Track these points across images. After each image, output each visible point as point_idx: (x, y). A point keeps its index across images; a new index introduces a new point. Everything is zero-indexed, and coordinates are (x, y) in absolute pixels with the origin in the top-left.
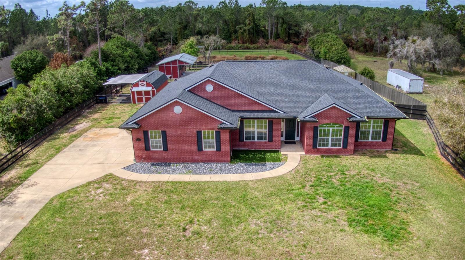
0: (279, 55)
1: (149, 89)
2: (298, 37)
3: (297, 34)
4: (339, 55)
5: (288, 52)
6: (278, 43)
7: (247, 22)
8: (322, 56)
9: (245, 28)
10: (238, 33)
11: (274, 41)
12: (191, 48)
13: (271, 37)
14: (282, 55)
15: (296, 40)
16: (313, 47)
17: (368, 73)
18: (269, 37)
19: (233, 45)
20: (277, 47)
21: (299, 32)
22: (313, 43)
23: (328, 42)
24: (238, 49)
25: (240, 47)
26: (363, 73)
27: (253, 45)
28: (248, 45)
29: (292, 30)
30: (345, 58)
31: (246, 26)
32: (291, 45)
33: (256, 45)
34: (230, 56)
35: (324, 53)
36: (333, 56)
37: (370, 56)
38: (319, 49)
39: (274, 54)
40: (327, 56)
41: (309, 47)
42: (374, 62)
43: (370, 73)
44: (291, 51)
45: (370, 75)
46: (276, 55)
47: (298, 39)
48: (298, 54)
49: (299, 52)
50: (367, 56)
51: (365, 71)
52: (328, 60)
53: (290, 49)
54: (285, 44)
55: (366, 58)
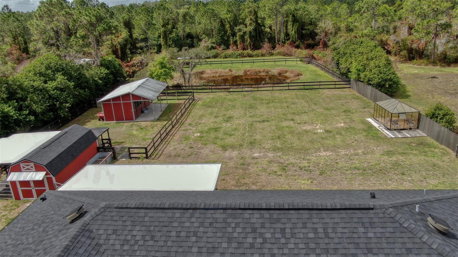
0: (290, 66)
1: (40, 176)
2: (314, 39)
3: (313, 35)
4: (382, 75)
5: (301, 61)
6: (287, 48)
7: (248, 22)
8: (353, 76)
9: (245, 29)
10: (236, 37)
11: (282, 46)
12: (162, 67)
14: (294, 66)
15: (311, 41)
16: (338, 60)
17: (444, 115)
18: (276, 40)
19: (229, 52)
20: (287, 54)
21: (314, 32)
23: (362, 53)
24: (237, 58)
25: (240, 55)
26: (434, 114)
27: (256, 52)
28: (249, 51)
29: (306, 29)
30: (391, 80)
31: (246, 27)
32: (305, 52)
33: (260, 51)
34: (223, 70)
35: (357, 71)
36: (372, 76)
37: (419, 65)
38: (348, 63)
39: (282, 65)
40: (362, 75)
41: (333, 60)
42: (432, 77)
43: (447, 115)
44: (305, 60)
45: (449, 119)
46: (285, 67)
47: (314, 41)
48: (315, 65)
49: (316, 63)
50: (414, 65)
51: (437, 112)
52: (362, 82)
53: (304, 57)
54: (296, 49)
55: (414, 69)
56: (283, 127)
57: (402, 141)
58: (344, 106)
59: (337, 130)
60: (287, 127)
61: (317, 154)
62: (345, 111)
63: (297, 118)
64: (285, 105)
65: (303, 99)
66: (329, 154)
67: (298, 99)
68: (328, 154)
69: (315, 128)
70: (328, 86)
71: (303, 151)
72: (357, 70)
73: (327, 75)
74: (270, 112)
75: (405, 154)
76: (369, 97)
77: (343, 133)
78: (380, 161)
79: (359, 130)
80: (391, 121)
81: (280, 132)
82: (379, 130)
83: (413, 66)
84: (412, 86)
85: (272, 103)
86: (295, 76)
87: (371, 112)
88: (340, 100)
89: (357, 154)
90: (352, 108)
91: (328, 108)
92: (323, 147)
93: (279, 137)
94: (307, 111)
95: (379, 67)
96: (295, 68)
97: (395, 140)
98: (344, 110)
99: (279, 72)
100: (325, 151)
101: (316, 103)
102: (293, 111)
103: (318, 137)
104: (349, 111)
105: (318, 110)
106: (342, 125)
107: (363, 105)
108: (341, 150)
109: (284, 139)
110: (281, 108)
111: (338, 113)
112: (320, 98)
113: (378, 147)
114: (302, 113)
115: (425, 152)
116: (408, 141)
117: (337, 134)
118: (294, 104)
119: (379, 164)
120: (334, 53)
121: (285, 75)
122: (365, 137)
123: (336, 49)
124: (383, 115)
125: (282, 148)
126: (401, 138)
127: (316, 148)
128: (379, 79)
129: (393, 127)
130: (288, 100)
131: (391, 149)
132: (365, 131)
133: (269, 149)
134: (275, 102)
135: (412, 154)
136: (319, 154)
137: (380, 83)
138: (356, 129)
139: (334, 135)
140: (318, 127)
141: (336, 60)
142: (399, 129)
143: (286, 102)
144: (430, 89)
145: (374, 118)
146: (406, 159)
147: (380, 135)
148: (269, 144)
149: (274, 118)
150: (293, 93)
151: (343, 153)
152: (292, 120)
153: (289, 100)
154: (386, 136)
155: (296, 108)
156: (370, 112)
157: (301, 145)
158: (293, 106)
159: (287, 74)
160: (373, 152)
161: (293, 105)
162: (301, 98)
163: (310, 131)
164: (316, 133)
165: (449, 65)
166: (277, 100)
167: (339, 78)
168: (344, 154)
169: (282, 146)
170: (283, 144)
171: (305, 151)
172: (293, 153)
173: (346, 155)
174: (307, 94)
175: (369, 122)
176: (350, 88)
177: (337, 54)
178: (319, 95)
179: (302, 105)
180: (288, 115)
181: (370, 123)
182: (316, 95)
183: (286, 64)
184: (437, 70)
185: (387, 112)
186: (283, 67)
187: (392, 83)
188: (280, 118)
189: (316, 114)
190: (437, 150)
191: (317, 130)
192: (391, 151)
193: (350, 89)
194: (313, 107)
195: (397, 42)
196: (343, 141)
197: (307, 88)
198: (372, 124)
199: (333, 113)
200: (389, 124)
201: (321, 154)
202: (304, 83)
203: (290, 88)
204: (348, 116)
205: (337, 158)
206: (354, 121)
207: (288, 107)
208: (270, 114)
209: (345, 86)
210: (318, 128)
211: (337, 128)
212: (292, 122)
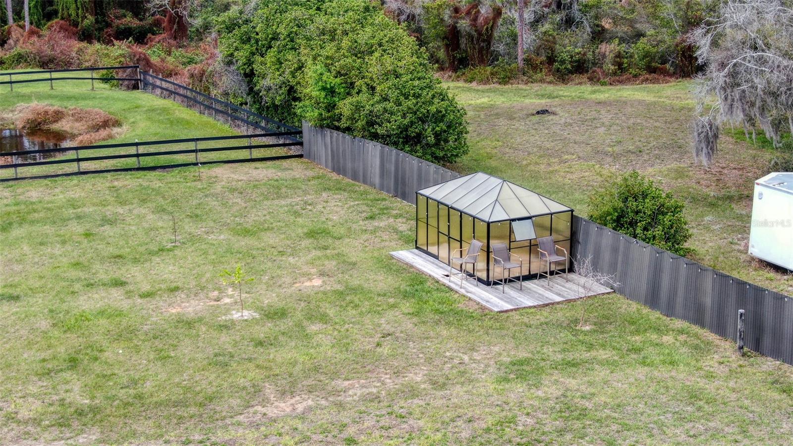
0: (69, 98)
4: (411, 102)
5: (105, 80)
8: (311, 112)
11: (32, 33)
13: (18, 15)
14: (84, 98)
15: (130, 21)
16: (249, 63)
18: (10, 14)
20: (53, 62)
22: (246, 40)
23: (333, 32)
30: (439, 117)
35: (323, 94)
36: (379, 107)
37: (485, 84)
38: (288, 71)
39: (39, 97)
40: (345, 107)
41: (230, 63)
42: (538, 113)
43: (664, 214)
44: (121, 75)
45: (672, 227)
46: (53, 102)
47: (141, 20)
48: (158, 91)
49: (165, 85)
50: (471, 82)
51: (633, 204)
52: (348, 130)
53: (117, 65)
54: (84, 44)
55: (473, 95)
56: (83, 317)
57: (543, 320)
58: (300, 215)
59: (303, 304)
60: (102, 313)
61: (255, 413)
62: (312, 234)
63: (134, 273)
64: (76, 228)
65: (144, 201)
66: (305, 404)
67: (123, 203)
68: (300, 408)
69: (218, 307)
70: (224, 155)
71: (193, 410)
72: (324, 89)
73: (211, 120)
74: (19, 262)
75: (574, 364)
76: (377, 180)
77: (331, 312)
78: (507, 408)
79: (385, 295)
80: (488, 252)
81: (74, 340)
82: (451, 290)
83: (467, 85)
84: (492, 142)
85: (20, 224)
86: (97, 128)
87: (400, 229)
88: (279, 197)
89: (412, 392)
90: (331, 220)
91: (248, 226)
92: (272, 377)
93: (73, 363)
94: (170, 246)
95: (397, 76)
96: (91, 103)
97: (516, 316)
98: (305, 230)
99: (31, 116)
100: (283, 393)
101: (198, 212)
102: (112, 250)
103: (238, 339)
104: (325, 232)
105: (212, 236)
106: (317, 282)
107: (365, 208)
108: (346, 383)
109: (97, 368)
110: (64, 242)
111: (289, 242)
112: (206, 196)
113: (473, 349)
114: (151, 253)
115: (638, 351)
116: (561, 315)
117: (310, 318)
118: (111, 222)
119: (512, 421)
120: (232, 39)
121: (56, 127)
122: (415, 320)
123: (235, 25)
124: (455, 234)
125: (95, 410)
126: (535, 307)
127: (244, 388)
128: (404, 116)
129: (497, 272)
130: (86, 209)
131: (523, 354)
132: (406, 295)
133: (37, 422)
134: (32, 222)
135: (601, 363)
136: (264, 410)
137: (406, 130)
138: (370, 292)
139: (299, 325)
140: (227, 300)
141: (240, 63)
142: (518, 278)
143: (79, 217)
144: (548, 145)
145: (417, 248)
146: (591, 384)
147: (461, 306)
148: (33, 396)
149: (38, 284)
150: (102, 183)
151: (359, 393)
152: (118, 283)
153: (90, 209)
154: (483, 308)
155: (125, 236)
156: (396, 231)
157: (178, 385)
158: (108, 230)
159: (64, 125)
160: (464, 376)
161: (107, 227)
162: (136, 201)
163: (200, 320)
164: (226, 327)
165: (564, 80)
166: (42, 215)
167: (256, 125)
168: (365, 399)
169: (93, 398)
170: (97, 387)
171: (201, 405)
172: (151, 423)
173: (372, 401)
174: (157, 184)
175: (407, 264)
176: (301, 156)
177: (244, 42)
178: (199, 185)
179: (146, 225)
180: (97, 266)
181: (412, 267)
182: (190, 187)
183: (53, 93)
184: (538, 95)
185: (468, 222)
186: (46, 102)
187: (445, 128)
188: (64, 279)
189: (205, 253)
190: (668, 339)
191: (228, 311)
192: (527, 361)
193: (303, 160)
194: (189, 227)
195: (408, 16)
196: (343, 343)
197: (152, 165)
198: (418, 269)
199: (271, 242)
200: (481, 265)
201: (271, 412)
202: (137, 144)
203: (85, 166)
204: (325, 248)
205: (346, 421)
206: (355, 264)
207: (88, 235)
208: (17, 268)
209: (282, 151)
210: (231, 304)
211: (303, 298)
212: (116, 294)
